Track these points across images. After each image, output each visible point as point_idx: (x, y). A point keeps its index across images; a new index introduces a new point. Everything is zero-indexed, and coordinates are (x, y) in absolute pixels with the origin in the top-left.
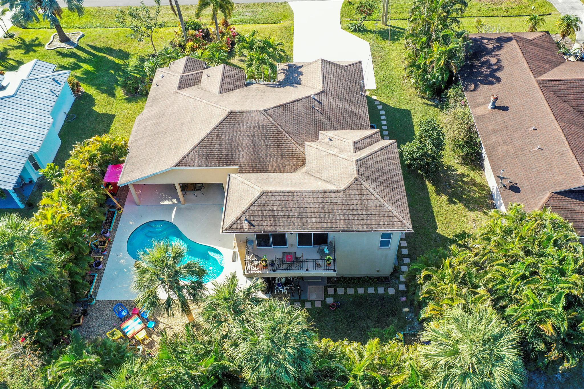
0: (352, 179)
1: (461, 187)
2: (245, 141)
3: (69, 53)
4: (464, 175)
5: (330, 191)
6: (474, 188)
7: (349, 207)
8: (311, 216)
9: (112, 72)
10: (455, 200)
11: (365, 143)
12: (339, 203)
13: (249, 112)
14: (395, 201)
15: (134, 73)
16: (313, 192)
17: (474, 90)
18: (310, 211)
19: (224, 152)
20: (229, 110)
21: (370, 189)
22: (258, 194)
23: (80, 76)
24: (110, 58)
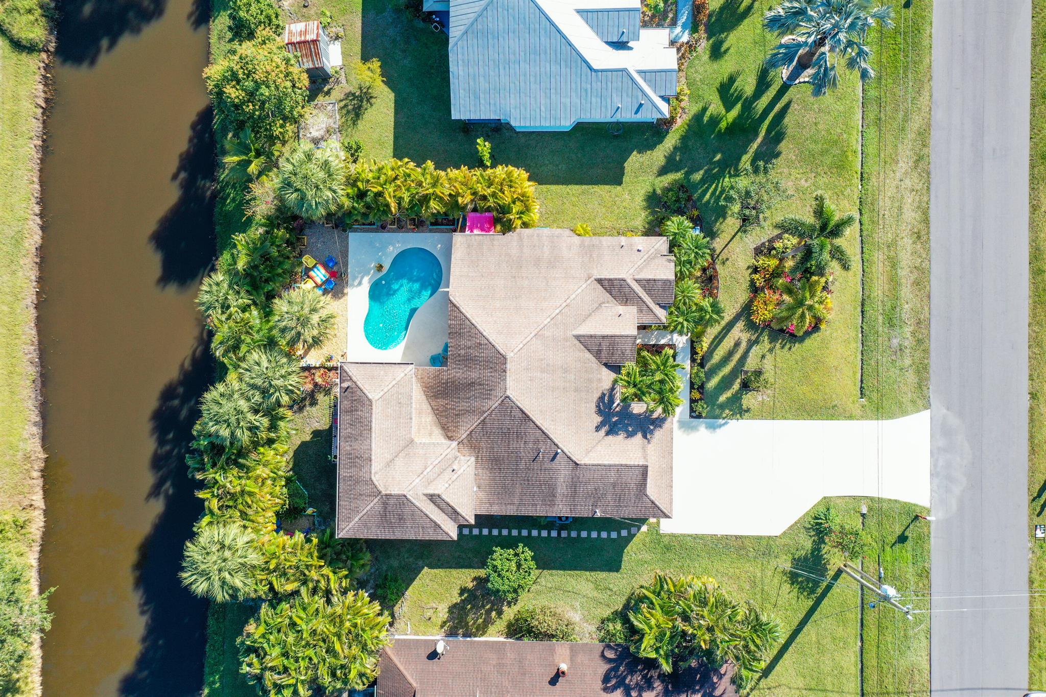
0: (380, 488)
1: (483, 606)
2: (474, 375)
3: (769, 79)
4: (500, 613)
5: (371, 465)
6: (480, 621)
8: (351, 446)
9: (718, 157)
11: (444, 506)
12: (361, 474)
13: (505, 380)
15: (716, 190)
17: (603, 655)
18: (356, 445)
20: (509, 356)
21: (372, 505)
22: (370, 397)
23: (708, 114)
24: (755, 146)
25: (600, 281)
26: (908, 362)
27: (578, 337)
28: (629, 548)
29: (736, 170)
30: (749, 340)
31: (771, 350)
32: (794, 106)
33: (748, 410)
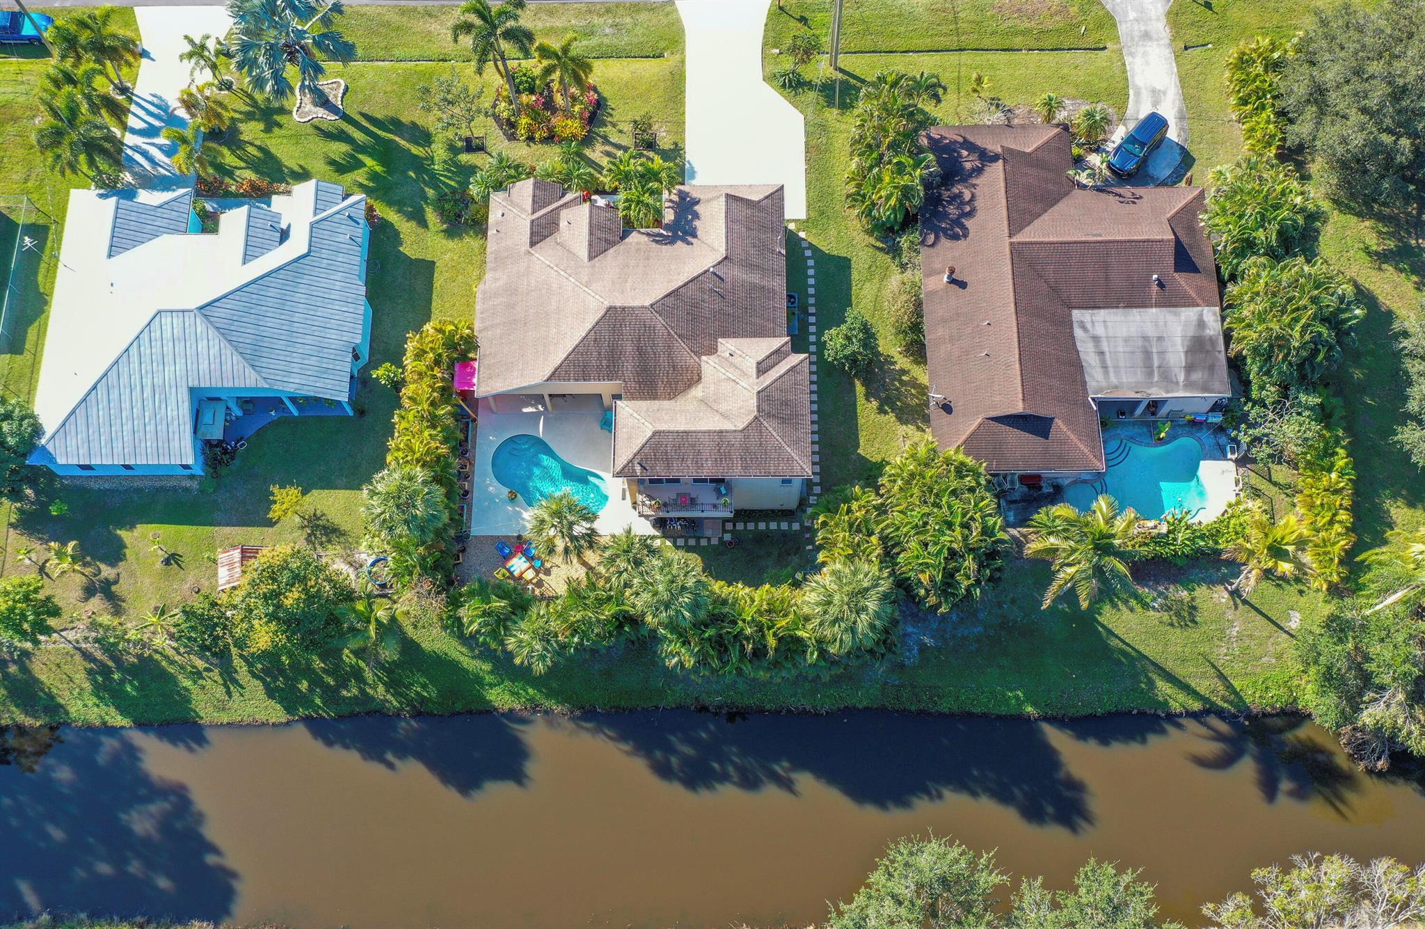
0: (751, 417)
1: (897, 389)
2: (629, 348)
3: (335, 132)
4: (904, 372)
5: (727, 432)
6: (913, 391)
7: (747, 449)
8: (707, 460)
9: (412, 174)
10: (886, 408)
11: (770, 361)
12: (737, 445)
13: (633, 308)
14: (795, 443)
15: (445, 176)
16: (709, 432)
17: (932, 245)
18: (706, 454)
19: (604, 363)
20: (607, 304)
21: (770, 429)
22: (650, 434)
23: (366, 182)
24: (403, 142)
25: (533, 244)
26: (628, 20)
27: (591, 258)
28: (824, 249)
29: (426, 159)
30: (603, 144)
31: (614, 125)
32: (366, 110)
33: (676, 144)
